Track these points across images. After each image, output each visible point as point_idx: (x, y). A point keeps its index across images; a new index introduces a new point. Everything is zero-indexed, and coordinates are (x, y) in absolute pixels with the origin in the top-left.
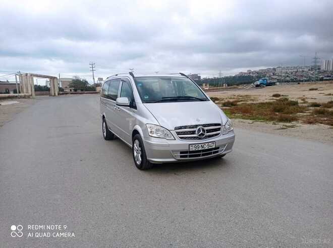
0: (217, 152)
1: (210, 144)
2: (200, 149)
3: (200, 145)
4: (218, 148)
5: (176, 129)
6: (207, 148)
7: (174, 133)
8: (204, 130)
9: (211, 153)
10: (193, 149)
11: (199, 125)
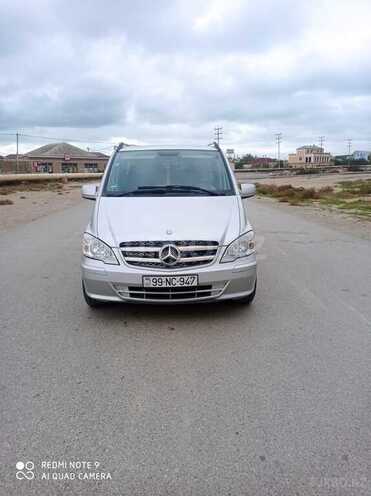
0: (209, 294)
1: (186, 278)
2: (164, 285)
3: (164, 279)
4: (210, 287)
5: (122, 245)
6: (178, 285)
7: (118, 252)
8: (176, 252)
9: (193, 295)
10: (149, 284)
11: (168, 242)
